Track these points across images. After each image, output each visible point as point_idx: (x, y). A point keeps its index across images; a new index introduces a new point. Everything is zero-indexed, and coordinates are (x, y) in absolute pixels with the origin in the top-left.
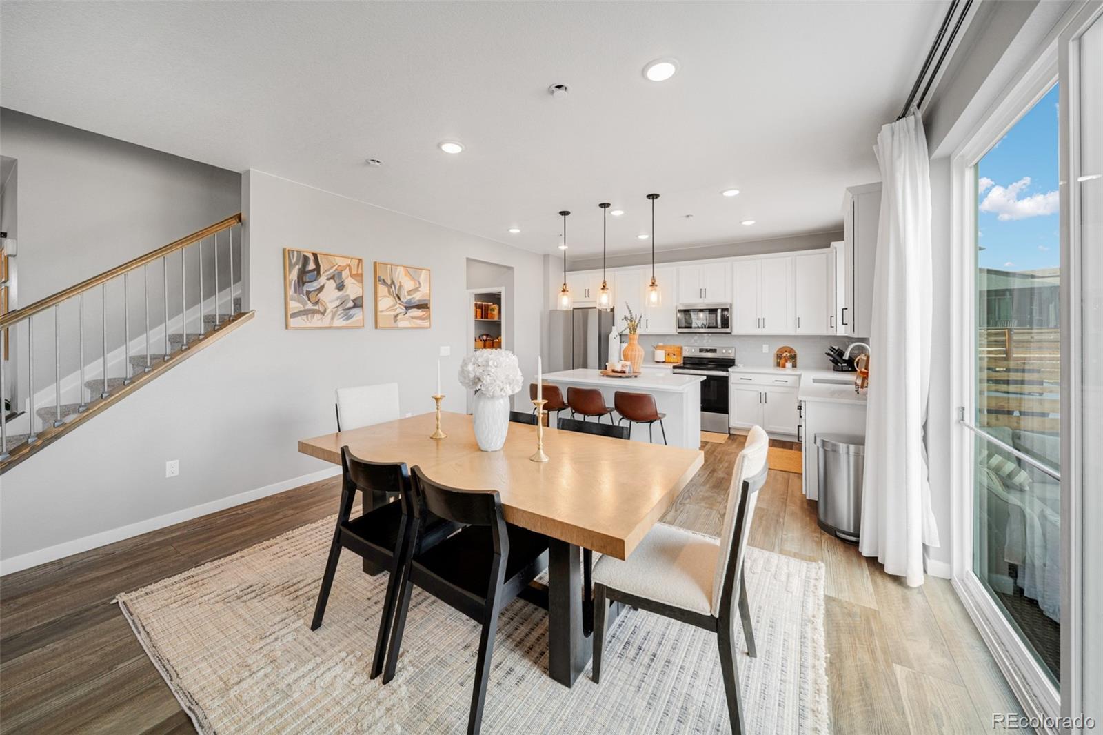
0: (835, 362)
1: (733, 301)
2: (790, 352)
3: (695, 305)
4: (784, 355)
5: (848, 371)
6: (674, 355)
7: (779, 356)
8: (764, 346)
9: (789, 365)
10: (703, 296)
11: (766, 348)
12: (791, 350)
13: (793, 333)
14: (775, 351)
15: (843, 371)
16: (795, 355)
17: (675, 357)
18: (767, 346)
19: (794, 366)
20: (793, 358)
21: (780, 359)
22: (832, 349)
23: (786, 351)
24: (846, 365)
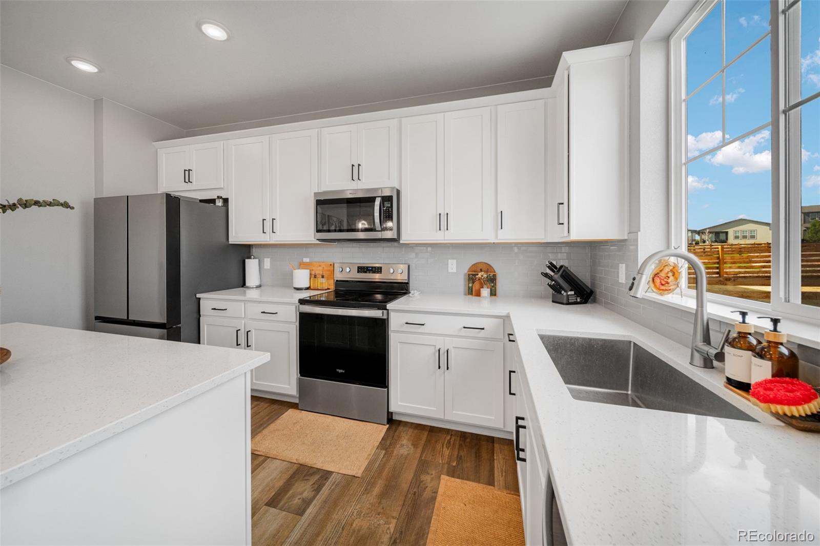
0: (557, 288)
1: (400, 185)
2: (487, 272)
3: (343, 191)
4: (479, 276)
5: (576, 303)
6: (323, 277)
7: (472, 277)
8: (450, 261)
9: (485, 292)
10: (355, 177)
11: (452, 266)
12: (488, 268)
13: (492, 240)
14: (465, 269)
15: (568, 304)
16: (495, 276)
17: (324, 280)
18: (455, 261)
19: (493, 293)
20: (492, 280)
21: (473, 283)
22: (552, 267)
23: (481, 270)
24: (573, 293)
